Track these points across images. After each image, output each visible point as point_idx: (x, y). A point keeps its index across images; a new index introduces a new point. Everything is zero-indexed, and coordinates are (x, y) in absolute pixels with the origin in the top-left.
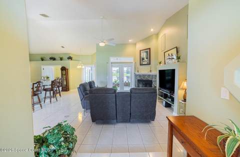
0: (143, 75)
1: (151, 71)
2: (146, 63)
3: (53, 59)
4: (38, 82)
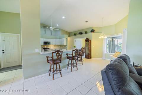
3: (81, 33)
4: (56, 51)
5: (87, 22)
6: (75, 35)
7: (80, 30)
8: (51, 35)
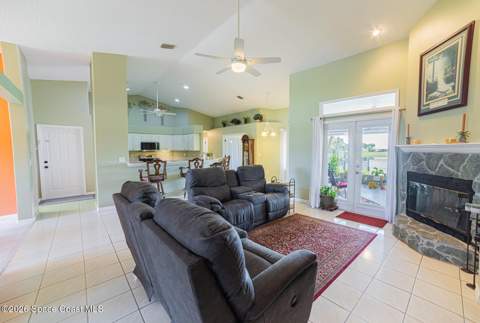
0: (429, 155)
1: (463, 136)
2: (444, 103)
5: (240, 97)
6: (224, 125)
7: (233, 115)
8: (162, 124)
